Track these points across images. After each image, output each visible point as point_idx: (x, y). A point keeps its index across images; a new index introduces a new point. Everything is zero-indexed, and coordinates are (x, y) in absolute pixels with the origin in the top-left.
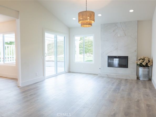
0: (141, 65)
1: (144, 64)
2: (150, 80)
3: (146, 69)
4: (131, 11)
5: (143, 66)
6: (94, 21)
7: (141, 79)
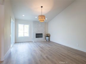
1: (48, 36)
7: (47, 41)
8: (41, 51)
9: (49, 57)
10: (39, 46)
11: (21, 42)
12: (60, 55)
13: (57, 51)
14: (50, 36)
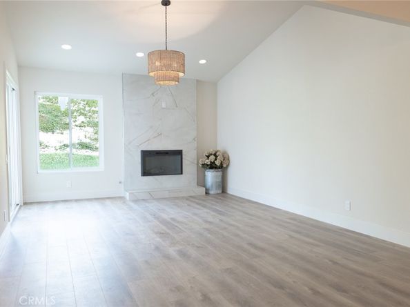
0: (212, 166)
1: (218, 163)
2: (224, 190)
3: (219, 173)
4: (203, 62)
5: (217, 167)
7: (212, 192)
8: (162, 234)
9: (192, 252)
10: (157, 218)
11: (55, 202)
12: (246, 246)
13: (237, 235)
14: (228, 166)
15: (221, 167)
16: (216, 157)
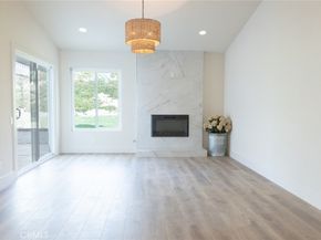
0: (214, 131)
1: (219, 128)
2: (227, 154)
3: (222, 137)
4: (203, 33)
5: (218, 132)
6: (159, 41)
14: (230, 131)
15: (223, 131)
16: (219, 121)
